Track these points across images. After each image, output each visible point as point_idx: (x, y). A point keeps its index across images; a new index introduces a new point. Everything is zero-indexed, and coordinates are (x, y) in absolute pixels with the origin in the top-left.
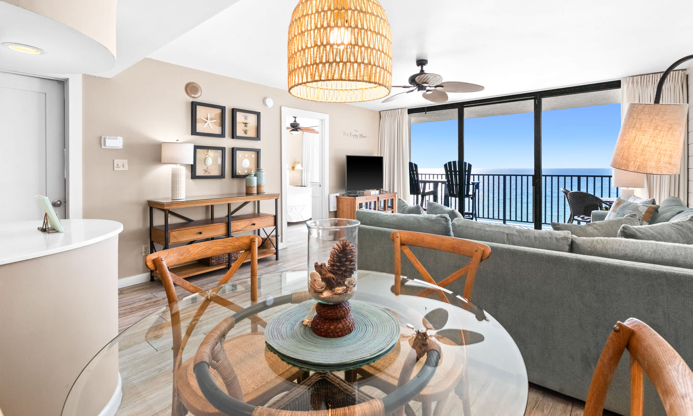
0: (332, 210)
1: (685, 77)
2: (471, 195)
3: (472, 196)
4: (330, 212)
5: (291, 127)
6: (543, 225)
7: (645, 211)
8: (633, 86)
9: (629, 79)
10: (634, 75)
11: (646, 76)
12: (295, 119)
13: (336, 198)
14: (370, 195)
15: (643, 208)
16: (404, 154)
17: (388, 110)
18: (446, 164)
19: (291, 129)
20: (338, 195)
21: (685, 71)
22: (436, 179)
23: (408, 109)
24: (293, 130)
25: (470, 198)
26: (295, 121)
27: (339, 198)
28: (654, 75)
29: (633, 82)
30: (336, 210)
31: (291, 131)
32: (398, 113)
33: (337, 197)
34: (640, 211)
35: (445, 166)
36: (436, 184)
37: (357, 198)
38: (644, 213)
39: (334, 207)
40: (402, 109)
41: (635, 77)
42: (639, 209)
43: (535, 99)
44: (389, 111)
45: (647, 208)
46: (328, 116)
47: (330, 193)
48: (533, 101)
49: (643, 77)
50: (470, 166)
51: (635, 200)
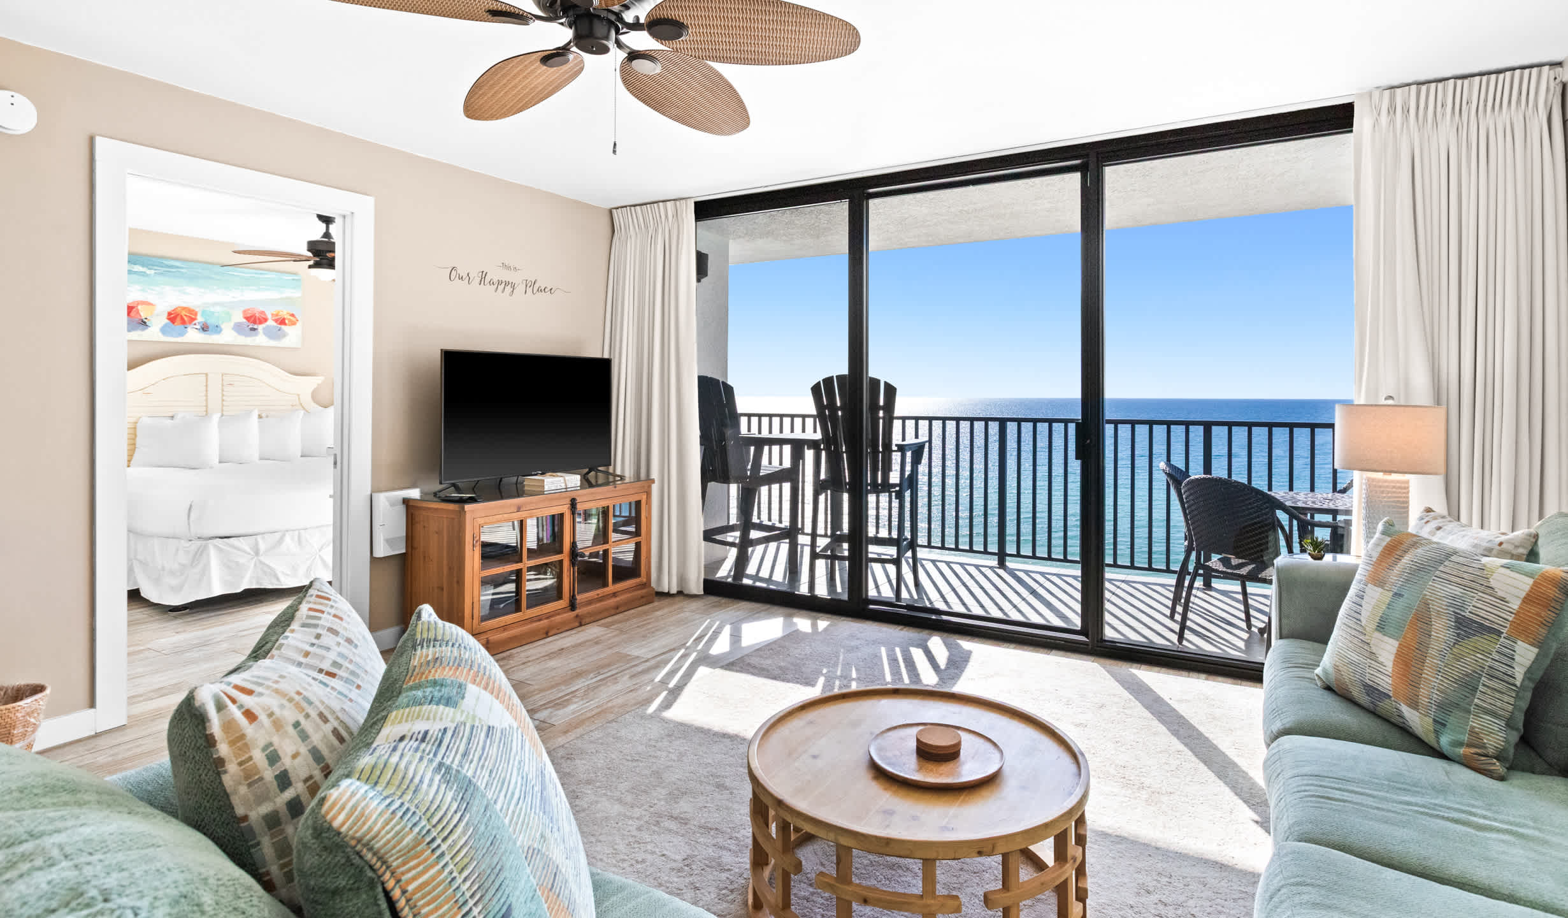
0: (381, 551)
1: (1559, 90)
2: (894, 485)
3: (897, 489)
4: (374, 560)
5: (310, 254)
6: (1107, 569)
7: (1523, 595)
8: (1392, 122)
9: (1381, 96)
10: (1396, 83)
11: (1433, 85)
12: (327, 228)
13: (402, 509)
14: (542, 493)
15: (1509, 581)
16: (682, 350)
17: (635, 206)
18: (819, 383)
19: (311, 263)
20: (415, 493)
21: (1559, 69)
22: (798, 435)
23: (696, 203)
24: (317, 265)
25: (894, 494)
26: (327, 235)
27: (413, 506)
28: (1459, 82)
29: (1392, 109)
30: (404, 551)
31: (310, 267)
32: (666, 216)
33: (406, 502)
34: (1500, 594)
35: (816, 390)
36: (798, 447)
37: (468, 507)
38: (1515, 605)
39: (390, 542)
40: (678, 203)
41: (1399, 91)
42: (1493, 583)
43: (1082, 169)
44: (638, 208)
45: (1530, 581)
46: (370, 201)
47: (376, 489)
48: (1077, 176)
49: (1424, 88)
50: (891, 391)
51: (1439, 528)
